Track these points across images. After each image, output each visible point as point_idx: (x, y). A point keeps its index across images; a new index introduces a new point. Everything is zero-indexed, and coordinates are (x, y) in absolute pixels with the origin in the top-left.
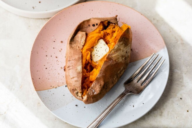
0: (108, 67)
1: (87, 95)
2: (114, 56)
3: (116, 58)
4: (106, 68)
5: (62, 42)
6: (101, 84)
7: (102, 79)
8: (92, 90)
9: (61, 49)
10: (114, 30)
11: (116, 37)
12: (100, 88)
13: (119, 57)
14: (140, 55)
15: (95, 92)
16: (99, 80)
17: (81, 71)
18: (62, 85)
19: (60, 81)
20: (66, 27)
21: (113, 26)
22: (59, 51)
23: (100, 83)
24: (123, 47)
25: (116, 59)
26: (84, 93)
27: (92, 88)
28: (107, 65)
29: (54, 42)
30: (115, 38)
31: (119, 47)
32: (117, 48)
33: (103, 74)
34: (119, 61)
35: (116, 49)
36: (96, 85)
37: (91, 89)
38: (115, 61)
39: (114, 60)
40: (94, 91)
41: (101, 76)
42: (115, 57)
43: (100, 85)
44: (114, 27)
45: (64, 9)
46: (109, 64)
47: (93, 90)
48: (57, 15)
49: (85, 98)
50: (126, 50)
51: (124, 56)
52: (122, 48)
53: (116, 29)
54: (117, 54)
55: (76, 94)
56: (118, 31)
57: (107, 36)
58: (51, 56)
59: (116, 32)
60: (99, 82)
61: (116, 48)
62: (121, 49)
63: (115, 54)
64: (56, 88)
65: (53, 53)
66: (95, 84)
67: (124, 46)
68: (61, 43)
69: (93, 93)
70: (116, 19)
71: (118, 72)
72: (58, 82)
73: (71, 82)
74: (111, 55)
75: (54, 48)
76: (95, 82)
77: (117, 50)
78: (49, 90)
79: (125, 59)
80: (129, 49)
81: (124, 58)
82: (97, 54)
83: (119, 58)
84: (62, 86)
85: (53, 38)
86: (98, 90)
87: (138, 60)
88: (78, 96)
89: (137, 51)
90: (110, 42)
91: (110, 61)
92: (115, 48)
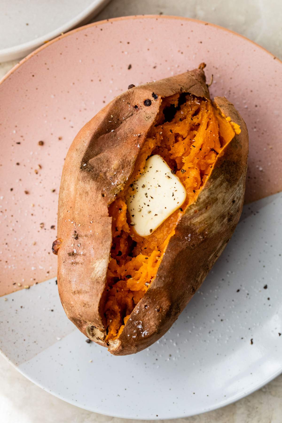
0: (180, 254)
1: (121, 339)
2: (197, 220)
3: (203, 226)
4: (175, 260)
5: (42, 143)
6: (161, 307)
7: (165, 293)
8: (135, 323)
9: (40, 167)
10: (196, 121)
11: (202, 146)
12: (158, 319)
13: (212, 221)
14: (269, 181)
15: (143, 331)
16: (156, 295)
17: (104, 277)
18: (47, 279)
19: (41, 267)
20: (52, 96)
21: (194, 109)
22: (33, 171)
23: (159, 304)
24: (225, 191)
25: (205, 230)
26: (112, 332)
27: (135, 318)
28: (179, 249)
29: (19, 143)
30: (200, 149)
31: (211, 194)
32: (208, 197)
33: (167, 280)
34: (213, 232)
35: (204, 201)
36: (147, 311)
37: (133, 321)
38: (202, 233)
39: (197, 231)
40: (140, 327)
41: (161, 285)
42: (200, 223)
43: (158, 311)
44: (196, 113)
45: (46, 42)
46: (183, 245)
47: (139, 323)
48: (24, 62)
49: (116, 344)
50: (231, 198)
51: (226, 213)
52: (220, 196)
53: (202, 116)
54: (206, 215)
55: (89, 331)
56: (208, 126)
57: (176, 145)
58: (12, 190)
59: (203, 128)
60: (156, 301)
61: (203, 198)
62: (217, 199)
63: (201, 214)
64: (29, 288)
65: (17, 181)
66: (143, 306)
67: (227, 189)
68: (39, 147)
69: (139, 333)
70: (203, 77)
71: (209, 257)
72: (33, 268)
73: (72, 303)
74: (190, 219)
75: (18, 164)
76: (144, 302)
77: (207, 203)
78: (10, 297)
79: (229, 220)
80: (240, 189)
81: (226, 220)
82: (149, 209)
83: (212, 225)
84: (47, 282)
85: (14, 132)
86: (152, 323)
87: (263, 197)
88: (93, 335)
89: (261, 169)
90: (184, 168)
91: (187, 236)
92: (201, 200)
